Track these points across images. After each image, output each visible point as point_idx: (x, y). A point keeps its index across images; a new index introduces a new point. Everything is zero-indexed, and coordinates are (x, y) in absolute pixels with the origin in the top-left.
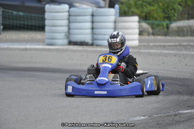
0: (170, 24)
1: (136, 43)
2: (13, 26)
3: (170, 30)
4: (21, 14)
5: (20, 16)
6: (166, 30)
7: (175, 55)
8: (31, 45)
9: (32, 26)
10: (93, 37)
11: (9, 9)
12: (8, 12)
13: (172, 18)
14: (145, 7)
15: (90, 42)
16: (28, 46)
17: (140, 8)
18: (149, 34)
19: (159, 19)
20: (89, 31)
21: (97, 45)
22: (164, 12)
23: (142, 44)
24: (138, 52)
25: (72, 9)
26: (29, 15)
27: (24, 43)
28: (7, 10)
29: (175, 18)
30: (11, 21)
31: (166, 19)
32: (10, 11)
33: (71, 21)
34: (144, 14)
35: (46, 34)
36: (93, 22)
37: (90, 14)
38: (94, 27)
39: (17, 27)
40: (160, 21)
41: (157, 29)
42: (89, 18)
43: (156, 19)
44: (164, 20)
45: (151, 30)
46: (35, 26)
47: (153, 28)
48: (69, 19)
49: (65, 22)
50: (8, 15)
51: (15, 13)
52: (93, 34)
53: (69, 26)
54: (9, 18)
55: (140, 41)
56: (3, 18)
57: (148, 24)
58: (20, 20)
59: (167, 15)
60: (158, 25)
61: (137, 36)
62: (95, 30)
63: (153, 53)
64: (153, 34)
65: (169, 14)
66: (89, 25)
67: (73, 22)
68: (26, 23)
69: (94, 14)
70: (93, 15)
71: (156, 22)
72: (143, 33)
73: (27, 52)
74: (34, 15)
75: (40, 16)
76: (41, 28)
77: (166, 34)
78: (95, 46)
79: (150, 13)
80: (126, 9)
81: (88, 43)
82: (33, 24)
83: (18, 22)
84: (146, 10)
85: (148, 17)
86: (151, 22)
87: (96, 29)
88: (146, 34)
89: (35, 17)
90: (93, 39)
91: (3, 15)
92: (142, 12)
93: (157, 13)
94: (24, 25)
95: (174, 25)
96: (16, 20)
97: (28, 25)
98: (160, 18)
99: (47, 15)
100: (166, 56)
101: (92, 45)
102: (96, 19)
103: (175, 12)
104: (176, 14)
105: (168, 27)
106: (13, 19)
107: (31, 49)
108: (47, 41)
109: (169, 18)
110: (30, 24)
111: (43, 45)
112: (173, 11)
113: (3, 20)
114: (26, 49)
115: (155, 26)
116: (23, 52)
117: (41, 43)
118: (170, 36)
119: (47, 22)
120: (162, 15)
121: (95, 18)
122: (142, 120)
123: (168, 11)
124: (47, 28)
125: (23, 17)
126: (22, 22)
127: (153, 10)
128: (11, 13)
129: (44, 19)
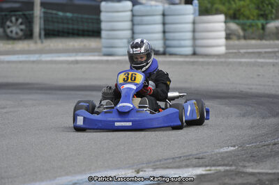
0: (267, 23)
1: (222, 50)
2: (58, 31)
3: (267, 31)
4: (69, 15)
5: (67, 18)
6: (261, 31)
7: (274, 65)
8: (83, 56)
9: (83, 31)
10: (165, 44)
11: (52, 9)
12: (51, 14)
13: (269, 16)
14: (232, 3)
15: (161, 50)
16: (79, 58)
17: (227, 4)
18: (239, 38)
19: (252, 17)
20: (160, 36)
21: (171, 54)
22: (258, 8)
23: (231, 51)
24: (225, 62)
25: (137, 7)
26: (80, 16)
27: (74, 54)
28: (50, 11)
29: (273, 16)
30: (56, 25)
31: (261, 18)
32: (54, 12)
33: (135, 22)
34: (231, 12)
35: (103, 41)
36: (164, 24)
37: (161, 12)
38: (167, 30)
39: (63, 32)
40: (253, 20)
41: (250, 31)
42: (159, 18)
43: (248, 18)
44: (258, 19)
45: (241, 33)
46: (88, 31)
47: (244, 30)
48: (132, 21)
49: (128, 25)
50: (52, 17)
51: (61, 14)
52: (165, 39)
53: (132, 30)
54: (53, 22)
55: (227, 47)
56: (45, 21)
57: (238, 24)
58: (68, 23)
59: (262, 13)
60: (251, 26)
61: (223, 41)
62: (167, 35)
63: (245, 62)
64: (245, 38)
65: (265, 11)
66: (159, 28)
67: (138, 24)
68: (75, 27)
69: (166, 13)
70: (164, 15)
71: (248, 22)
72: (231, 36)
73: (79, 66)
74: (86, 16)
75: (94, 17)
76: (96, 33)
77: (261, 38)
78: (167, 56)
79: (239, 10)
80: (209, 6)
81: (158, 51)
82: (86, 28)
83: (66, 26)
84: (234, 6)
85: (238, 16)
86: (241, 21)
87: (169, 32)
88: (234, 37)
89: (87, 19)
90: (166, 46)
91: (44, 17)
92: (229, 9)
93: (249, 10)
94: (73, 29)
95: (272, 25)
96: (63, 23)
97: (78, 30)
98: (254, 16)
99: (103, 16)
100: (262, 67)
101: (164, 54)
102: (168, 19)
103: (272, 8)
104: (274, 11)
105: (263, 28)
106: (58, 22)
107: (83, 62)
108: (104, 50)
109: (264, 16)
110: (81, 28)
111: (99, 55)
112: (270, 7)
113: (45, 24)
114: (77, 62)
115: (246, 28)
116: (72, 66)
117: (96, 54)
118: (266, 40)
119: (103, 25)
120: (255, 12)
121: (166, 18)
122: (230, 152)
123: (263, 6)
124: (104, 34)
125: (72, 19)
126: (70, 26)
127: (244, 6)
128: (56, 14)
129: (99, 21)
